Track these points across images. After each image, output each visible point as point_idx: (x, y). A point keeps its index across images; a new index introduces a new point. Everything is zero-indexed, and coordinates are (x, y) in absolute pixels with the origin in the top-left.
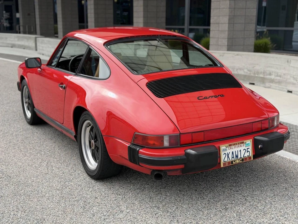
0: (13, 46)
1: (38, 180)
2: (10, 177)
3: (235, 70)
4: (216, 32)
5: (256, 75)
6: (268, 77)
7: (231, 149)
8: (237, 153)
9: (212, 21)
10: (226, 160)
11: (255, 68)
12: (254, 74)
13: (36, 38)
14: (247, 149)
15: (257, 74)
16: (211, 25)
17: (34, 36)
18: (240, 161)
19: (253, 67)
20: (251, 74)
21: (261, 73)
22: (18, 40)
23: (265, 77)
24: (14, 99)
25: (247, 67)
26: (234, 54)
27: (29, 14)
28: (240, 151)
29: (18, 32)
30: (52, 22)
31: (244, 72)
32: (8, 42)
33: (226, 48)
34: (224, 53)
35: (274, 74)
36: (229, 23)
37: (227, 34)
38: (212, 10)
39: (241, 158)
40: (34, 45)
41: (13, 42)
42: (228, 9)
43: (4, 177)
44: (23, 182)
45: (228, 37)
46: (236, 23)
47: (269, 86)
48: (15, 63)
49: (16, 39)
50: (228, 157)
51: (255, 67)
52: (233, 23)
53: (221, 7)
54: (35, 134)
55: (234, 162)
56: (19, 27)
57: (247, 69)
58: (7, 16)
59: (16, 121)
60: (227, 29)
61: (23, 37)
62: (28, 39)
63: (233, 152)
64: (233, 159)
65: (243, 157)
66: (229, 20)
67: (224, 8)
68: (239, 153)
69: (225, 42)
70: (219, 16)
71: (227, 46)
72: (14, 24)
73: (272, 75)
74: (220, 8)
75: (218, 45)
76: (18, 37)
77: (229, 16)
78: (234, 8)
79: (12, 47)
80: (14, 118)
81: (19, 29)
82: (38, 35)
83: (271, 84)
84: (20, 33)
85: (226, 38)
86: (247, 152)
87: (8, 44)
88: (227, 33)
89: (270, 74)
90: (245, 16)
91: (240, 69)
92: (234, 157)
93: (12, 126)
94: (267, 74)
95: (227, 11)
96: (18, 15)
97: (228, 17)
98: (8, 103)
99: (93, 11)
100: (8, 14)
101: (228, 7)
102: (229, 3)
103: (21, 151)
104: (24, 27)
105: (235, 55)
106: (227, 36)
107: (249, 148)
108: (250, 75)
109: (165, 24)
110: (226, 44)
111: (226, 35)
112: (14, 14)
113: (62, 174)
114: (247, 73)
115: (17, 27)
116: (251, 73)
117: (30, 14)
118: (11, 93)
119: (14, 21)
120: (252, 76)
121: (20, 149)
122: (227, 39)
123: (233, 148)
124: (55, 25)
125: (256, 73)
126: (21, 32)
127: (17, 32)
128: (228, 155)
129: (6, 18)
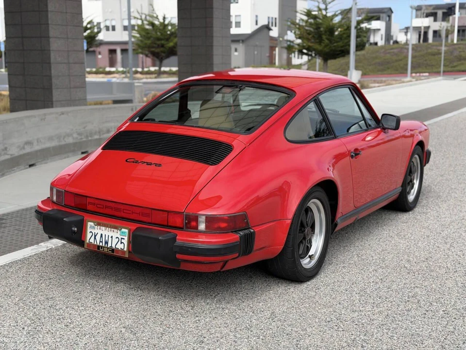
3: (62, 139)
5: (90, 138)
7: (100, 229)
8: (107, 239)
10: (92, 240)
11: (87, 128)
12: (87, 137)
14: (122, 238)
15: (91, 137)
18: (110, 250)
19: (84, 128)
25: (76, 129)
28: (112, 237)
31: (74, 138)
39: (111, 247)
50: (95, 238)
55: (102, 248)
57: (76, 132)
63: (102, 235)
64: (101, 243)
65: (114, 247)
68: (110, 239)
86: (121, 243)
91: (68, 135)
92: (102, 242)
107: (124, 239)
108: (82, 140)
114: (77, 138)
116: (83, 137)
120: (85, 141)
123: (103, 229)
128: (95, 236)
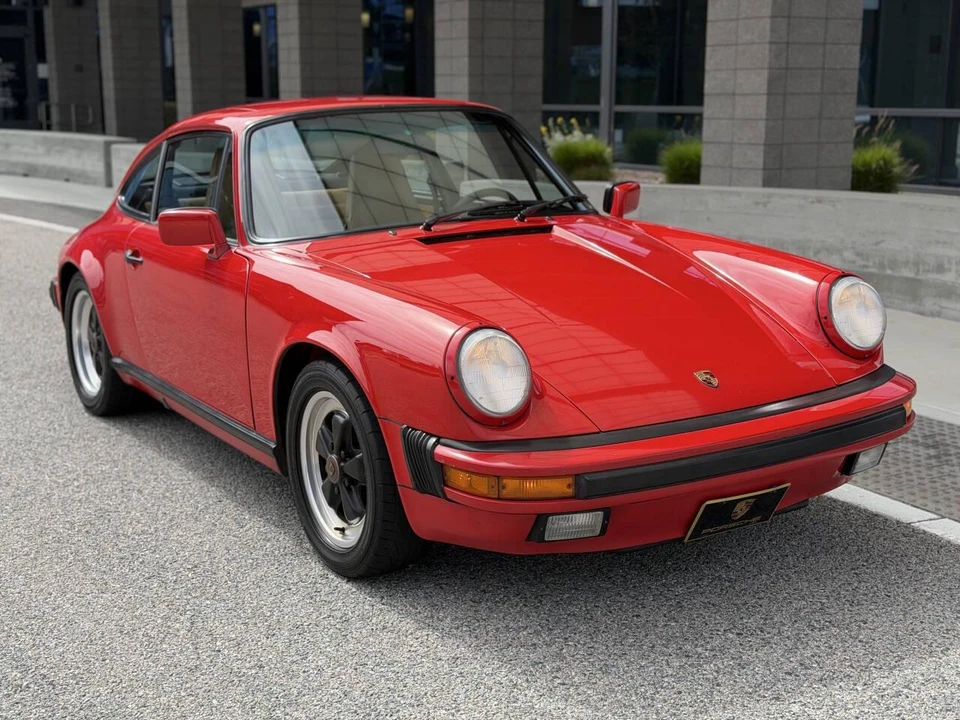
0: (29, 172)
1: (164, 700)
2: (51, 683)
4: (723, 121)
5: (889, 272)
6: (933, 277)
9: (709, 85)
11: (883, 245)
12: (881, 266)
13: (108, 145)
15: (892, 269)
16: (706, 100)
17: (100, 139)
19: (877, 244)
20: (867, 267)
21: (906, 263)
22: (48, 152)
23: (921, 277)
24: (45, 358)
25: (854, 243)
26: (805, 198)
27: (80, 68)
29: (44, 125)
30: (159, 94)
31: (844, 261)
32: (14, 158)
33: (759, 177)
34: (770, 196)
35: (954, 268)
36: (769, 94)
37: (763, 130)
38: (709, 51)
40: (100, 168)
41: (30, 160)
42: (767, 46)
43: (28, 687)
44: (106, 706)
45: (766, 140)
46: (792, 94)
47: (937, 308)
48: (42, 229)
49: (41, 150)
51: (883, 241)
52: (785, 95)
53: (740, 41)
54: (134, 495)
56: (48, 109)
57: (853, 248)
58: (7, 73)
59: (59, 443)
60: (762, 111)
61: (64, 142)
62: (81, 147)
66: (771, 82)
67: (753, 43)
69: (757, 157)
70: (736, 69)
71: (764, 169)
72: (30, 100)
73: (950, 270)
74: (737, 44)
75: (731, 167)
76: (45, 141)
77: (770, 68)
78: (788, 43)
79: (26, 175)
80: (52, 433)
81: (48, 117)
82: (111, 135)
83: (945, 303)
84: (49, 128)
85: (759, 145)
87: (15, 164)
88: (762, 125)
89: (940, 268)
90: (823, 69)
91: (829, 250)
93: (46, 466)
94: (927, 267)
95: (763, 53)
96: (43, 71)
97: (765, 74)
98: (25, 375)
99: (296, 56)
100: (11, 66)
101: (768, 39)
102: (768, 27)
103: (86, 569)
104: (64, 109)
105: (810, 200)
106: (764, 136)
108: (865, 270)
109: (540, 98)
110: (760, 161)
111: (759, 131)
112: (29, 67)
113: (254, 671)
114: (853, 262)
115: (42, 109)
116: (870, 264)
117: (84, 68)
118: (33, 337)
119: (32, 89)
120: (872, 274)
121: (83, 560)
122: (762, 148)
124: (168, 104)
125: (886, 263)
126: (54, 127)
127: (39, 127)
129: (6, 80)
